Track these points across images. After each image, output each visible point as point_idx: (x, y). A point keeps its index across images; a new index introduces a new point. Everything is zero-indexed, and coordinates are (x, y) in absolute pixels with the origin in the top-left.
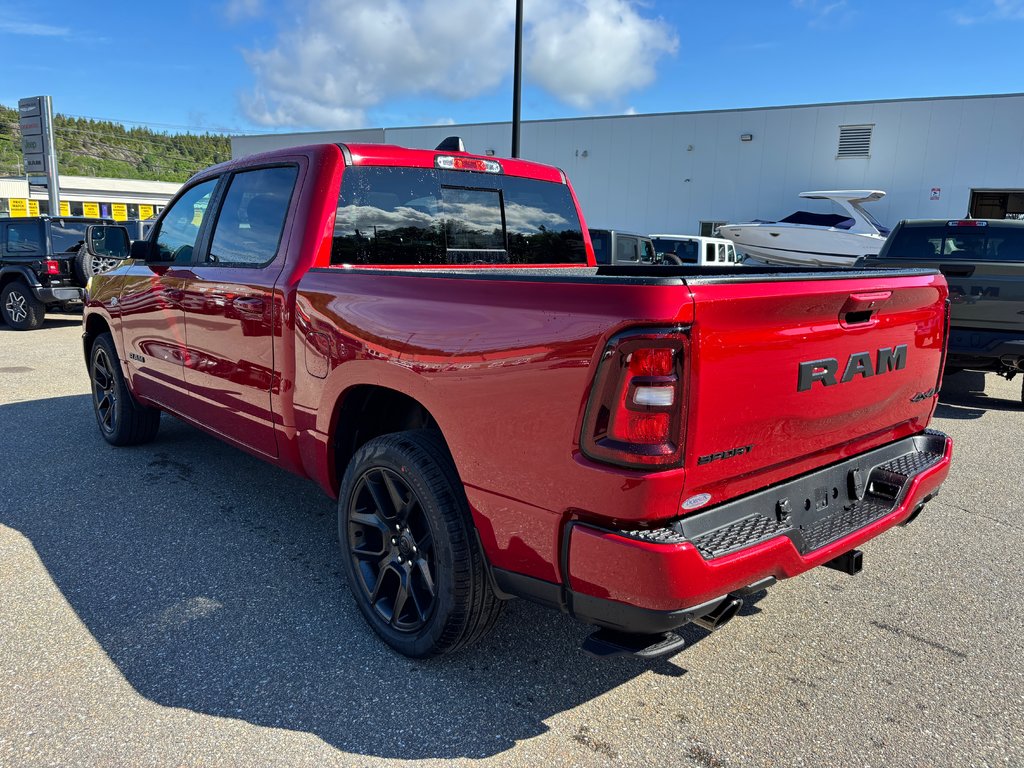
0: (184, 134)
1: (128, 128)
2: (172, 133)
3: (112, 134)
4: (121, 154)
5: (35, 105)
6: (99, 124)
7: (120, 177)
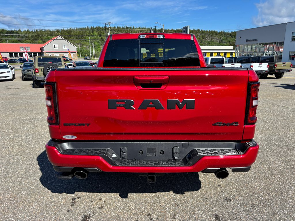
0: (234, 31)
1: (218, 32)
2: (230, 32)
3: (214, 33)
4: (216, 39)
5: (186, 28)
6: (211, 31)
7: (213, 45)
